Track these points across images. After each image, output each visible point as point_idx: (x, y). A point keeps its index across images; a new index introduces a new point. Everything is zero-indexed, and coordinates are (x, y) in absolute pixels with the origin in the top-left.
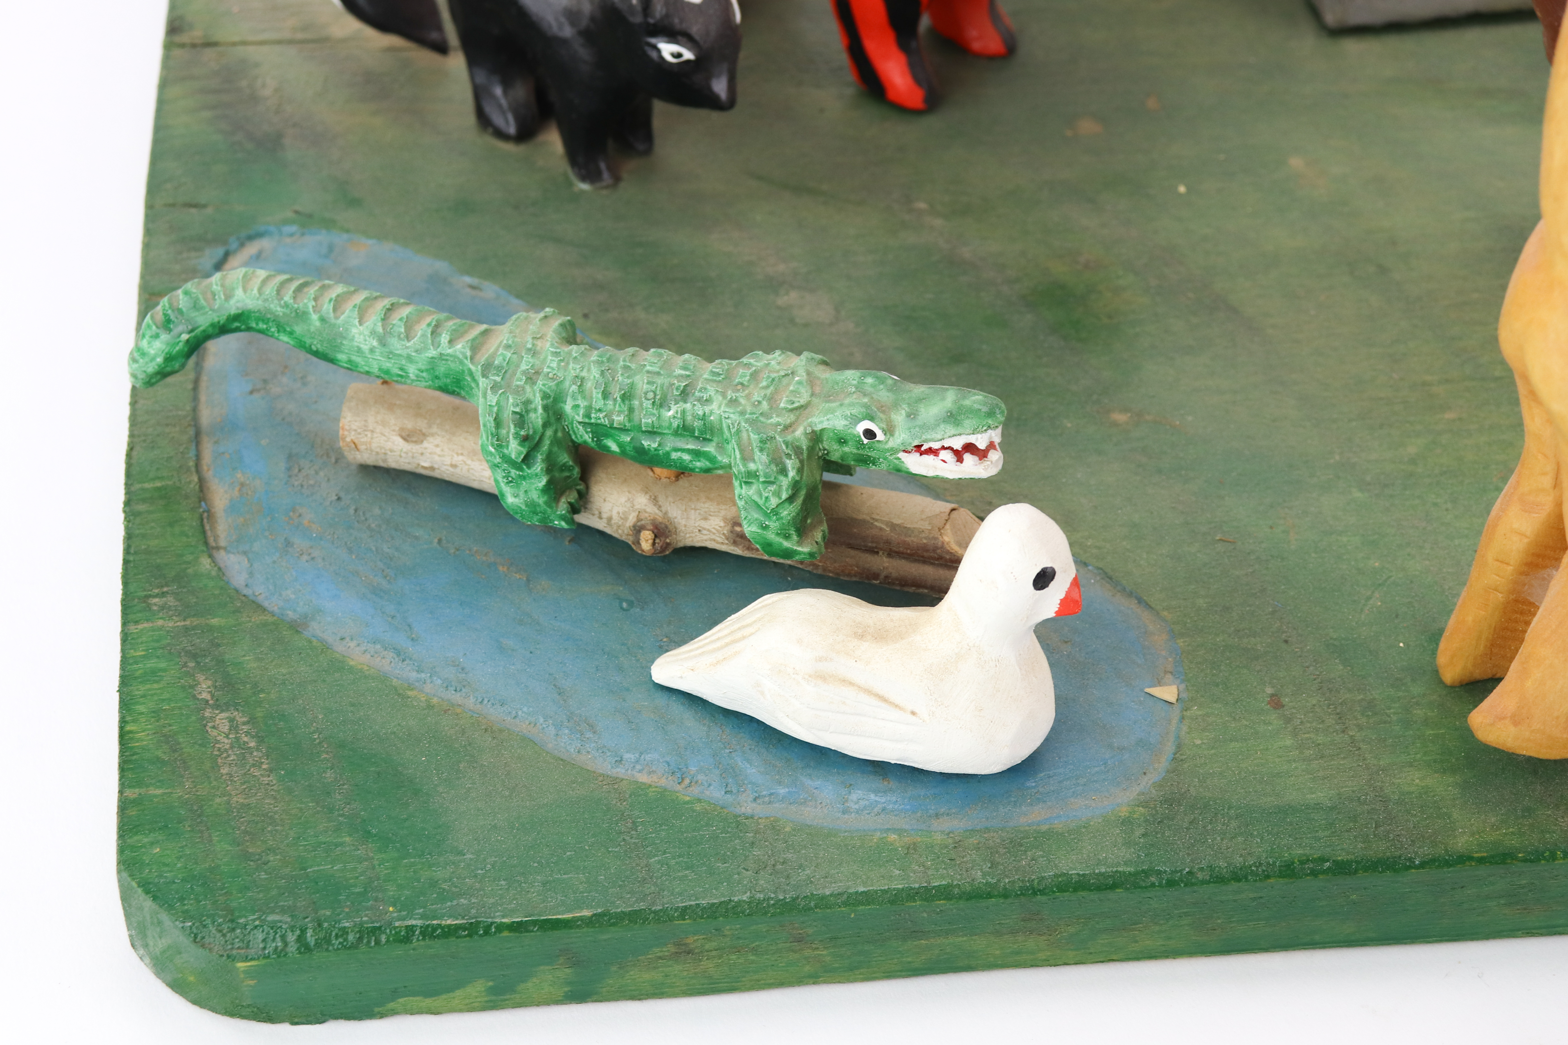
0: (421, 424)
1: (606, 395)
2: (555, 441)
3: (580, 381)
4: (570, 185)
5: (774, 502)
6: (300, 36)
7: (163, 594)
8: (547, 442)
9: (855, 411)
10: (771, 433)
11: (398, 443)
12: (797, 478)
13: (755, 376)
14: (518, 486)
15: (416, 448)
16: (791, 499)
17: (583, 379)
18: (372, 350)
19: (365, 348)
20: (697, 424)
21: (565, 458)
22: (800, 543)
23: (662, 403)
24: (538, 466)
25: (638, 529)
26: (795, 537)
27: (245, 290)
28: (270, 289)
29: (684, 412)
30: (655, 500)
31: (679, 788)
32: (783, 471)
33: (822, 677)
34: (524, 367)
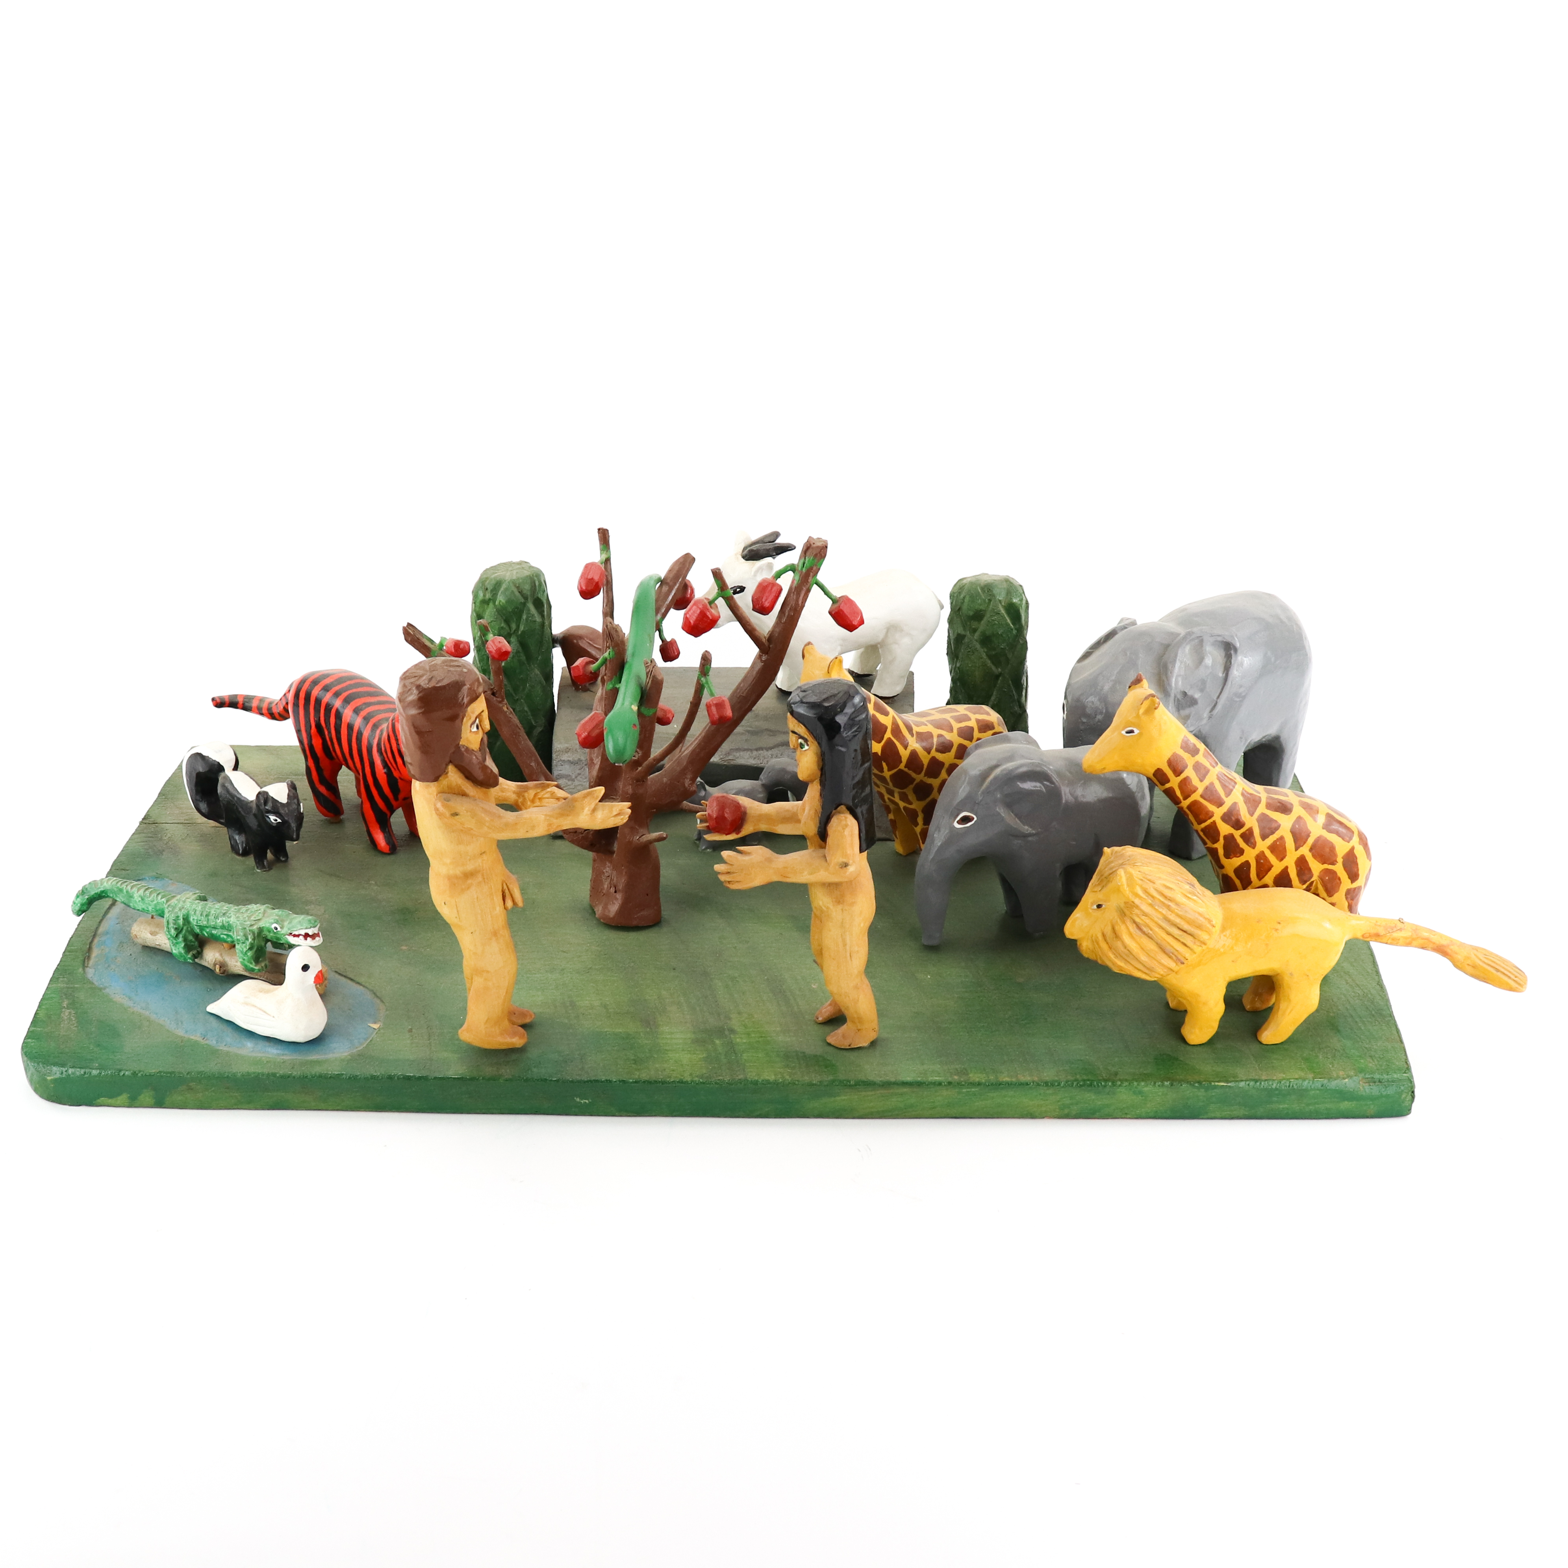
0: (157, 930)
1: (201, 915)
2: (187, 931)
3: (195, 911)
4: (254, 869)
5: (245, 950)
6: (186, 822)
7: (64, 977)
8: (184, 931)
9: (272, 921)
10: (245, 927)
11: (149, 936)
12: (253, 942)
13: (247, 910)
14: (176, 946)
15: (154, 937)
16: (250, 949)
17: (196, 910)
18: (139, 901)
19: (137, 901)
20: (226, 925)
21: (191, 938)
22: (256, 966)
23: (216, 918)
24: (181, 939)
25: (215, 965)
26: (254, 963)
27: (107, 883)
28: (114, 883)
29: (223, 921)
30: (221, 955)
31: (202, 1041)
32: (247, 939)
33: (247, 1004)
34: (180, 906)
